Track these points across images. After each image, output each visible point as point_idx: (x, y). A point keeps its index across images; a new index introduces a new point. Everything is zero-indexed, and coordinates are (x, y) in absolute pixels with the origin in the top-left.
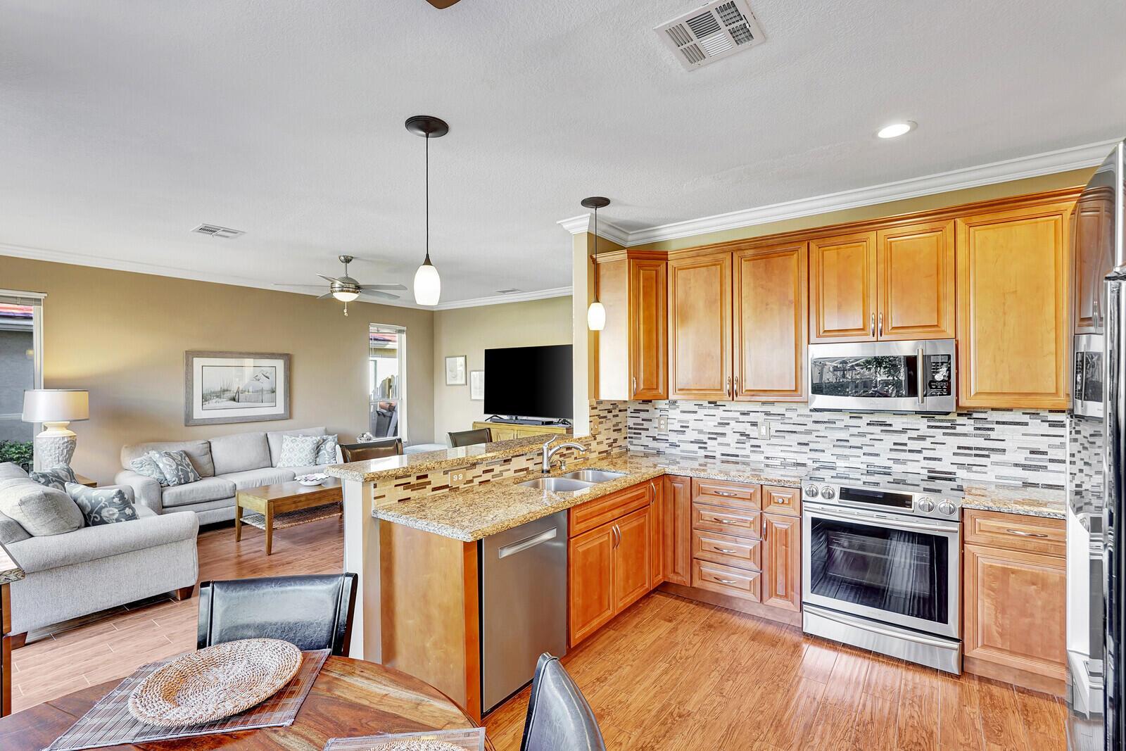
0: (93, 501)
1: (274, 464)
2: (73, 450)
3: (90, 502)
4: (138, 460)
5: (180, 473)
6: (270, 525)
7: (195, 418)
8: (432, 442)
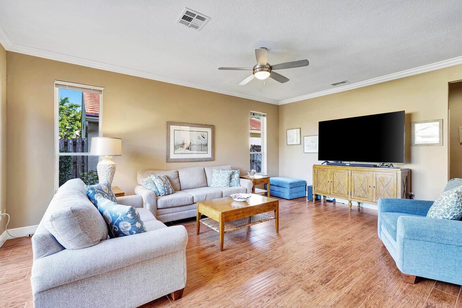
0: (113, 215)
1: (209, 185)
2: (114, 173)
3: (111, 215)
4: (145, 180)
5: (165, 189)
6: (223, 229)
7: (170, 158)
8: (278, 176)
